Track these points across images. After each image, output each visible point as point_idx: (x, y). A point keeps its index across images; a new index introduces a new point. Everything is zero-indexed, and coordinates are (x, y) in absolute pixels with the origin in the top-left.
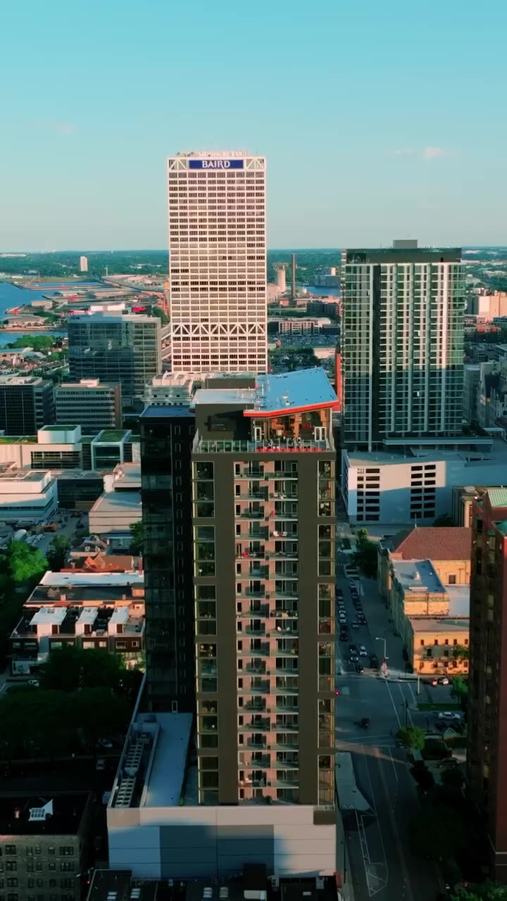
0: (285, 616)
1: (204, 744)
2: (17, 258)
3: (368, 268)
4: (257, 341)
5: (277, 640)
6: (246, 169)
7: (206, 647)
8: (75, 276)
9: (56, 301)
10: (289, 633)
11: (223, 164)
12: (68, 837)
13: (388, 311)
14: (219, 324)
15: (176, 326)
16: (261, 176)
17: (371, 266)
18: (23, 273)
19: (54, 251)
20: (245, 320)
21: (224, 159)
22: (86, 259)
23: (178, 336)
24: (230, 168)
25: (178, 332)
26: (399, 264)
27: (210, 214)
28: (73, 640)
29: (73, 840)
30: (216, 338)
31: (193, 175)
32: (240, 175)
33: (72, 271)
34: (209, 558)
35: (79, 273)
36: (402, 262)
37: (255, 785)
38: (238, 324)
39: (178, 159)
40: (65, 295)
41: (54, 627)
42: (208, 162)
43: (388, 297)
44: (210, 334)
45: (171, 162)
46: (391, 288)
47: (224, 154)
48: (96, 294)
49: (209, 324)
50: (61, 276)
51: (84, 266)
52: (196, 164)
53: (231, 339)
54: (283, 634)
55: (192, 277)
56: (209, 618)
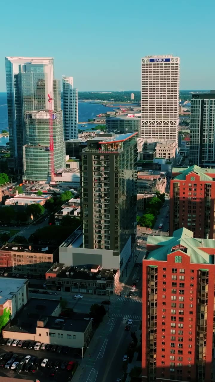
0: (106, 198)
1: (85, 232)
2: (108, 94)
3: (199, 100)
4: (173, 128)
5: (105, 204)
6: (171, 62)
7: (85, 205)
8: (129, 101)
9: (117, 112)
10: (107, 203)
11: (162, 60)
12: (49, 255)
13: (206, 116)
14: (159, 121)
15: (143, 122)
16: (177, 65)
17: (201, 100)
18: (108, 100)
19: (124, 91)
20: (169, 120)
21: (162, 58)
22: (134, 94)
23: (143, 125)
24: (165, 61)
25: (144, 124)
26: (211, 99)
27: (157, 79)
28: (73, 216)
29: (51, 255)
30: (158, 126)
31: (151, 64)
32: (169, 64)
33: (128, 100)
34: (86, 181)
35: (131, 100)
36: (212, 99)
37: (98, 244)
38: (166, 121)
39: (145, 59)
40: (121, 109)
41: (68, 212)
42: (157, 59)
43: (207, 111)
44: (155, 125)
45: (143, 60)
46: (208, 108)
47: (163, 56)
48: (134, 109)
49: (155, 121)
50: (123, 102)
51: (133, 97)
52: (152, 60)
53: (163, 127)
54: (106, 203)
55: (150, 103)
56: (86, 197)
